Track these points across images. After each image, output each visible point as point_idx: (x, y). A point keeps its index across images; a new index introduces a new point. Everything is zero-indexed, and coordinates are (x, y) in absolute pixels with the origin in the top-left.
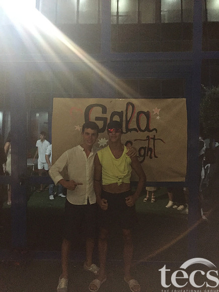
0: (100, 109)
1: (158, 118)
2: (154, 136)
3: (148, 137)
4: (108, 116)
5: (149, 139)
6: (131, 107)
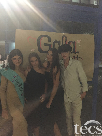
0: (47, 38)
1: (80, 45)
2: (78, 56)
3: (74, 56)
4: (52, 43)
5: (75, 58)
6: (65, 38)
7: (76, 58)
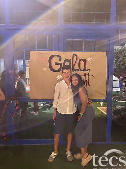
0: (58, 58)
1: (91, 63)
3: (85, 74)
4: (62, 62)
6: (75, 57)
7: (87, 76)
